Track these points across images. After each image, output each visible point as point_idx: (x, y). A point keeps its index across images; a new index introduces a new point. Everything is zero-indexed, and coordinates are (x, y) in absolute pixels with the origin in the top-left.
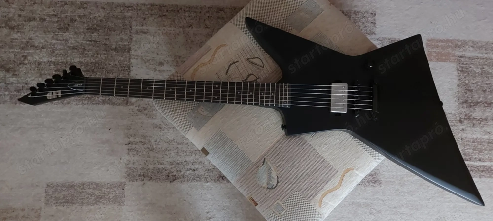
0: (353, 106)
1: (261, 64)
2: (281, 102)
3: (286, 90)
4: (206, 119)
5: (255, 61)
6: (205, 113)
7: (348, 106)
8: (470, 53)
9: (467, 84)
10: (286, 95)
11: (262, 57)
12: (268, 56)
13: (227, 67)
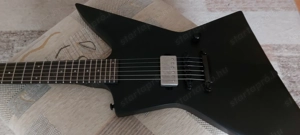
0: (184, 77)
1: (92, 46)
2: (108, 77)
3: (113, 65)
4: (28, 104)
5: (86, 44)
6: (28, 98)
7: (179, 77)
8: (286, 53)
9: (289, 78)
10: (112, 69)
11: (94, 41)
12: (100, 39)
13: (57, 51)
